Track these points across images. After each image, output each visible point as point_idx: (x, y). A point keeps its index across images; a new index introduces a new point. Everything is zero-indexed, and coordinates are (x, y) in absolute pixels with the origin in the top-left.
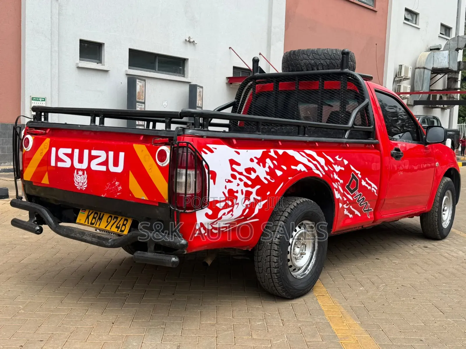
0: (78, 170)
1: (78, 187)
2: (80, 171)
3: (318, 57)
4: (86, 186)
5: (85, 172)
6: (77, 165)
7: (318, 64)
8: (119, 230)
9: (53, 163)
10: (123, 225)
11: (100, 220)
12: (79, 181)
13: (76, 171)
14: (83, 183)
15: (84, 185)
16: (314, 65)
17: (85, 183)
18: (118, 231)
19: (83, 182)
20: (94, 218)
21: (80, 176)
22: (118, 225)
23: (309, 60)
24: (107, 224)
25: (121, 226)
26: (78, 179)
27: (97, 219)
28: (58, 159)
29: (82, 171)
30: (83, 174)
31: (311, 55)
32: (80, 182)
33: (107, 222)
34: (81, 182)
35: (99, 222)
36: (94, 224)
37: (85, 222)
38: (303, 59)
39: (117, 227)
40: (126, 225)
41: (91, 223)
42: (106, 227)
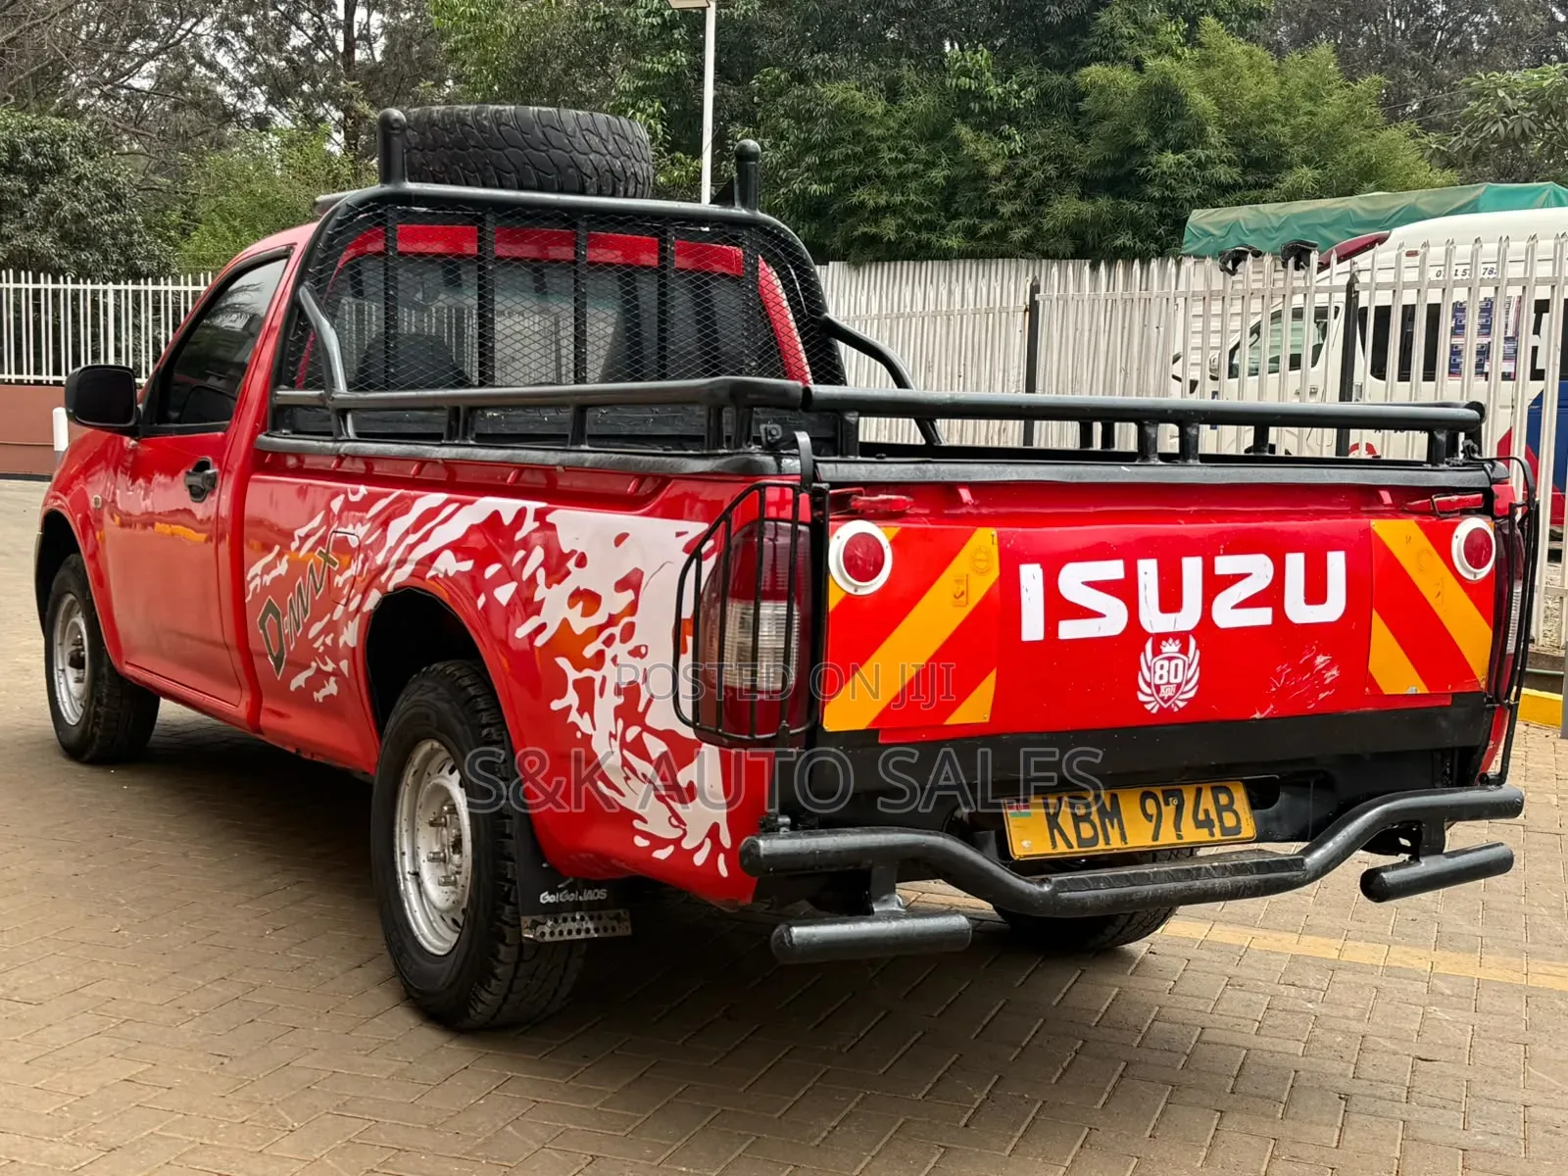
0: (1160, 638)
1: (1148, 707)
2: (1167, 641)
4: (1191, 694)
5: (1193, 643)
6: (1153, 619)
8: (1217, 830)
9: (1032, 627)
10: (1220, 809)
11: (1115, 820)
12: (1158, 682)
13: (1149, 646)
14: (1179, 686)
15: (1183, 693)
17: (1188, 682)
18: (1212, 834)
19: (1178, 680)
20: (1077, 820)
21: (1170, 659)
22: (1201, 816)
24: (1152, 826)
25: (1213, 815)
26: (1159, 672)
27: (1095, 817)
28: (1058, 608)
29: (1177, 642)
30: (1184, 650)
32: (1168, 683)
33: (1148, 817)
34: (1172, 680)
35: (1113, 826)
36: (1094, 840)
37: (1054, 844)
38: (588, 150)
39: (1199, 825)
40: (1235, 807)
41: (1081, 842)
42: (1155, 837)
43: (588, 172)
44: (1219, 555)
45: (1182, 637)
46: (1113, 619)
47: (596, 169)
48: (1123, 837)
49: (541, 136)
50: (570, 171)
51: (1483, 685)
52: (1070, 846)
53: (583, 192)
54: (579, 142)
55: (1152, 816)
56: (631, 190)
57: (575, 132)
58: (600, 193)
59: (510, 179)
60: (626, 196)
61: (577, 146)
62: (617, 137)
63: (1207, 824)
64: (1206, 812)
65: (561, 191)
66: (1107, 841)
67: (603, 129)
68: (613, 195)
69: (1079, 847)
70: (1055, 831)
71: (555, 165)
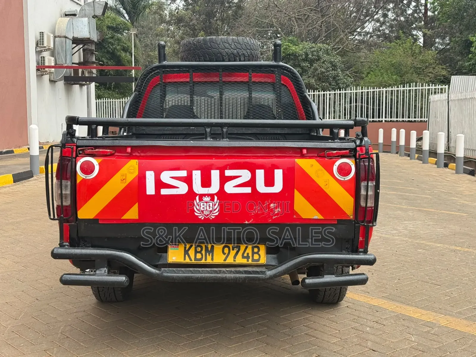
0: (201, 196)
1: (200, 217)
2: (205, 196)
3: (239, 46)
4: (217, 214)
5: (216, 198)
6: (199, 189)
7: (240, 54)
8: (250, 260)
9: (151, 190)
10: (253, 253)
11: (211, 254)
12: (202, 209)
13: (197, 198)
14: (211, 211)
15: (213, 213)
16: (237, 55)
17: (215, 210)
18: (248, 261)
19: (211, 209)
20: (196, 252)
21: (206, 202)
22: (245, 255)
23: (232, 50)
24: (225, 256)
25: (250, 255)
26: (202, 206)
27: (203, 252)
28: (159, 184)
29: (209, 197)
30: (212, 199)
31: (233, 44)
32: (206, 210)
33: (224, 253)
34: (208, 209)
35: (209, 255)
36: (201, 259)
37: (185, 259)
38: (224, 48)
39: (243, 257)
40: (260, 253)
41: (196, 259)
42: (225, 260)
43: (224, 55)
44: (227, 169)
45: (212, 196)
46: (182, 189)
47: (227, 54)
48: (212, 259)
49: (210, 45)
50: (218, 55)
51: (352, 217)
52: (191, 260)
53: (223, 61)
54: (221, 46)
55: (226, 253)
56: (242, 59)
57: (220, 43)
58: (229, 61)
59: (201, 59)
60: (240, 61)
61: (220, 47)
62: (235, 43)
63: (248, 257)
64: (248, 254)
65: (216, 61)
66: (206, 259)
67: (230, 42)
68: (235, 61)
69: (195, 261)
70: (187, 256)
71: (214, 54)
